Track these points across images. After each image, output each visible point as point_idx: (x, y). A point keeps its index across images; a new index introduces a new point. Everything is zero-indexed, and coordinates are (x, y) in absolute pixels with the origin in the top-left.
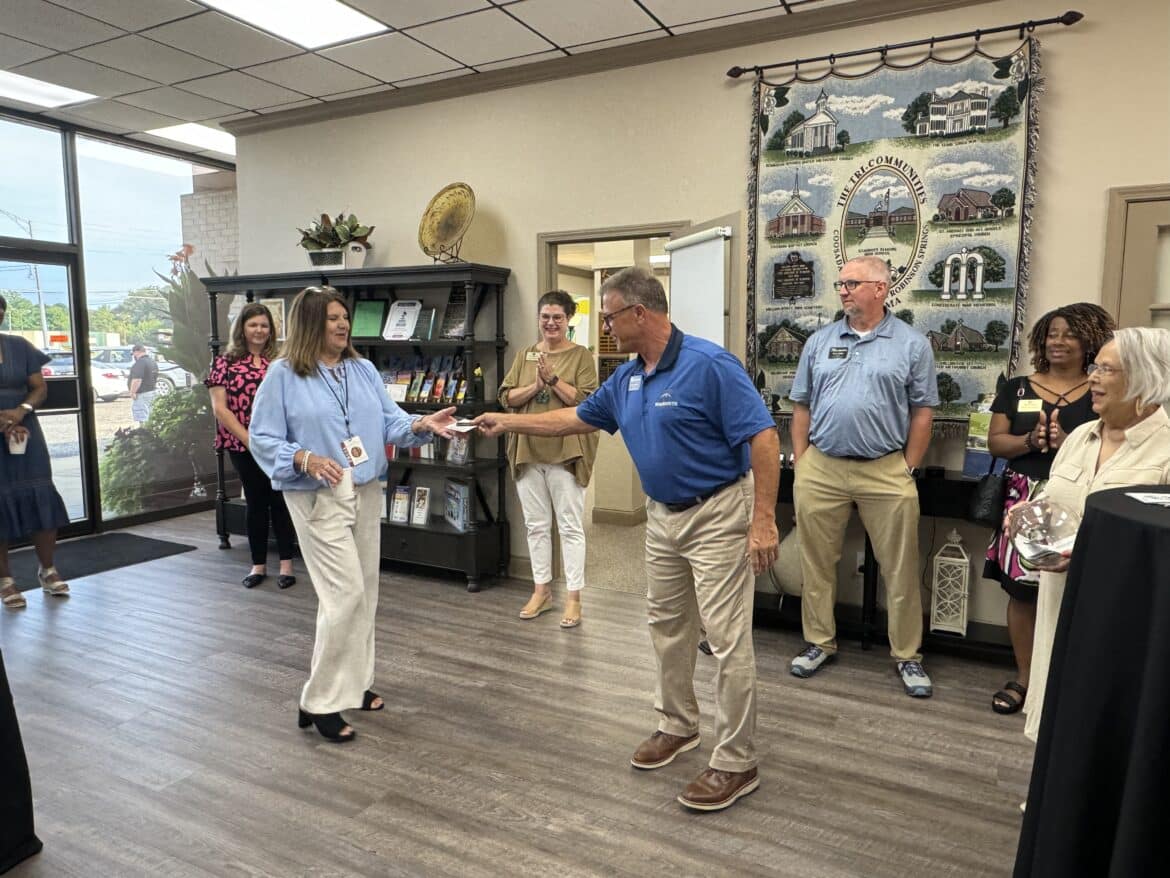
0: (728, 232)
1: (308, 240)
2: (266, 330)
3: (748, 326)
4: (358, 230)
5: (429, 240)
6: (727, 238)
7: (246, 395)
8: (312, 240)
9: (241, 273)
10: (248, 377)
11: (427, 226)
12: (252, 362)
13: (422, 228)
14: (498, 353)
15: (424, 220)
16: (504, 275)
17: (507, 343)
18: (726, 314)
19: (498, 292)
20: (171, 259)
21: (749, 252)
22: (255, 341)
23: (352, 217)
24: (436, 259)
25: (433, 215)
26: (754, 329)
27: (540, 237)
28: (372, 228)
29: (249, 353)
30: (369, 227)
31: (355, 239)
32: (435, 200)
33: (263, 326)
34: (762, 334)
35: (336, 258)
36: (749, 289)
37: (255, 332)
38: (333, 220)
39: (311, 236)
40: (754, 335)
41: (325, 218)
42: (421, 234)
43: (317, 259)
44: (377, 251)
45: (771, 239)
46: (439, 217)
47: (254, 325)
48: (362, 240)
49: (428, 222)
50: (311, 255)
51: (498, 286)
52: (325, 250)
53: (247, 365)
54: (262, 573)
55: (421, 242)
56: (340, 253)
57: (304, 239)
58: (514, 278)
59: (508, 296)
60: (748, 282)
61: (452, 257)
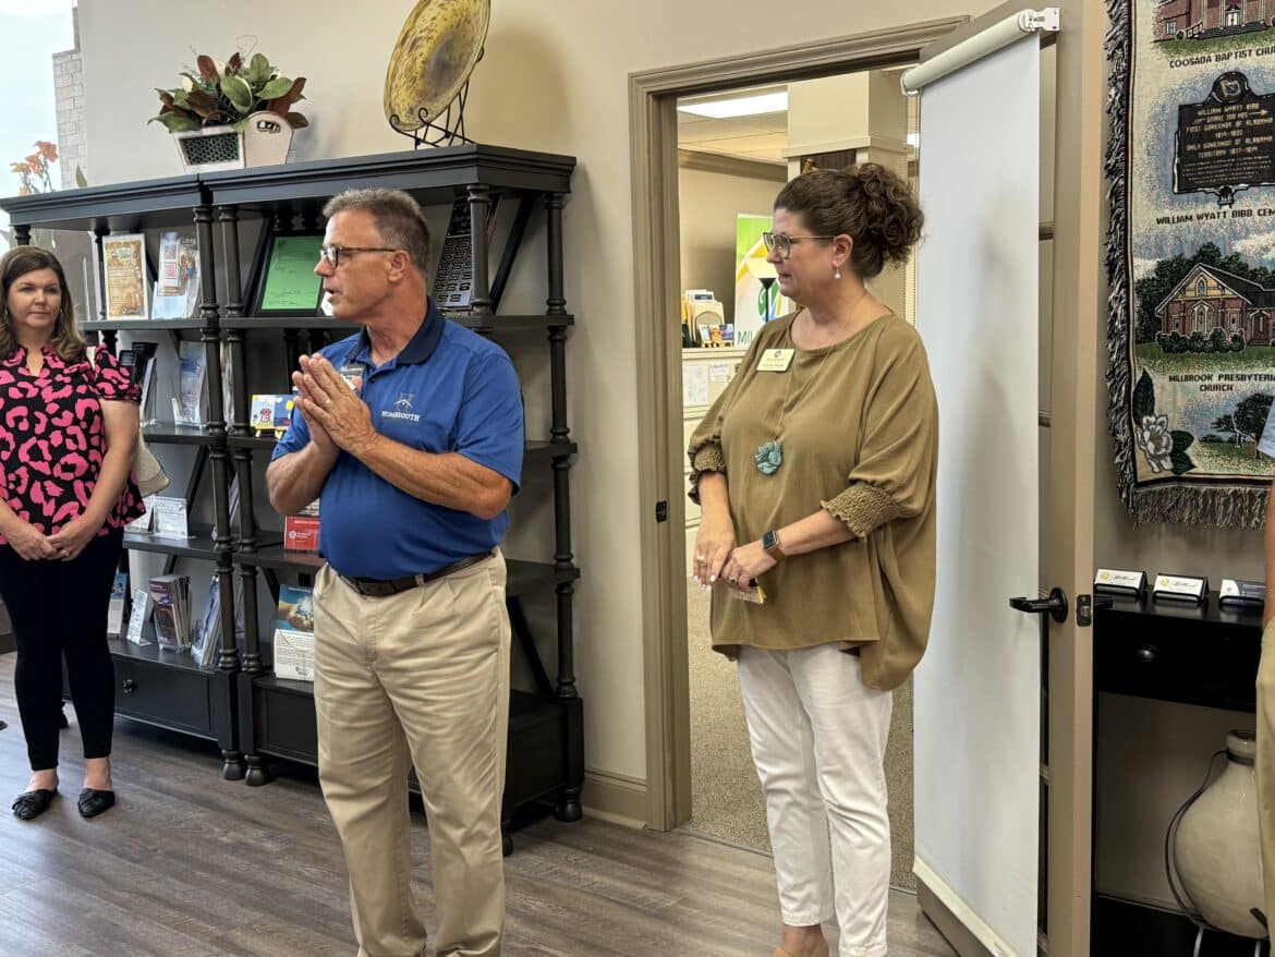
2: (54, 299)
3: (1111, 265)
4: (269, 85)
5: (404, 100)
8: (180, 111)
11: (401, 70)
12: (24, 363)
13: (392, 76)
14: (553, 341)
15: (397, 58)
16: (563, 169)
17: (571, 318)
18: (1045, 234)
19: (549, 208)
21: (1113, 80)
22: (32, 320)
23: (259, 59)
24: (418, 142)
25: (413, 46)
26: (1126, 270)
27: (636, 80)
28: (300, 82)
29: (20, 347)
30: (293, 79)
31: (263, 106)
32: (417, 14)
34: (1143, 283)
35: (227, 147)
36: (1111, 172)
37: (34, 302)
38: (220, 68)
39: (177, 103)
40: (1126, 285)
41: (204, 62)
42: (389, 90)
43: (195, 150)
45: (1165, 43)
46: (425, 49)
47: (30, 288)
48: (279, 105)
49: (406, 60)
50: (184, 141)
51: (550, 195)
52: (207, 132)
54: (50, 788)
55: (389, 105)
56: (231, 139)
57: (165, 109)
58: (585, 175)
59: (572, 212)
60: (1108, 156)
61: (448, 134)
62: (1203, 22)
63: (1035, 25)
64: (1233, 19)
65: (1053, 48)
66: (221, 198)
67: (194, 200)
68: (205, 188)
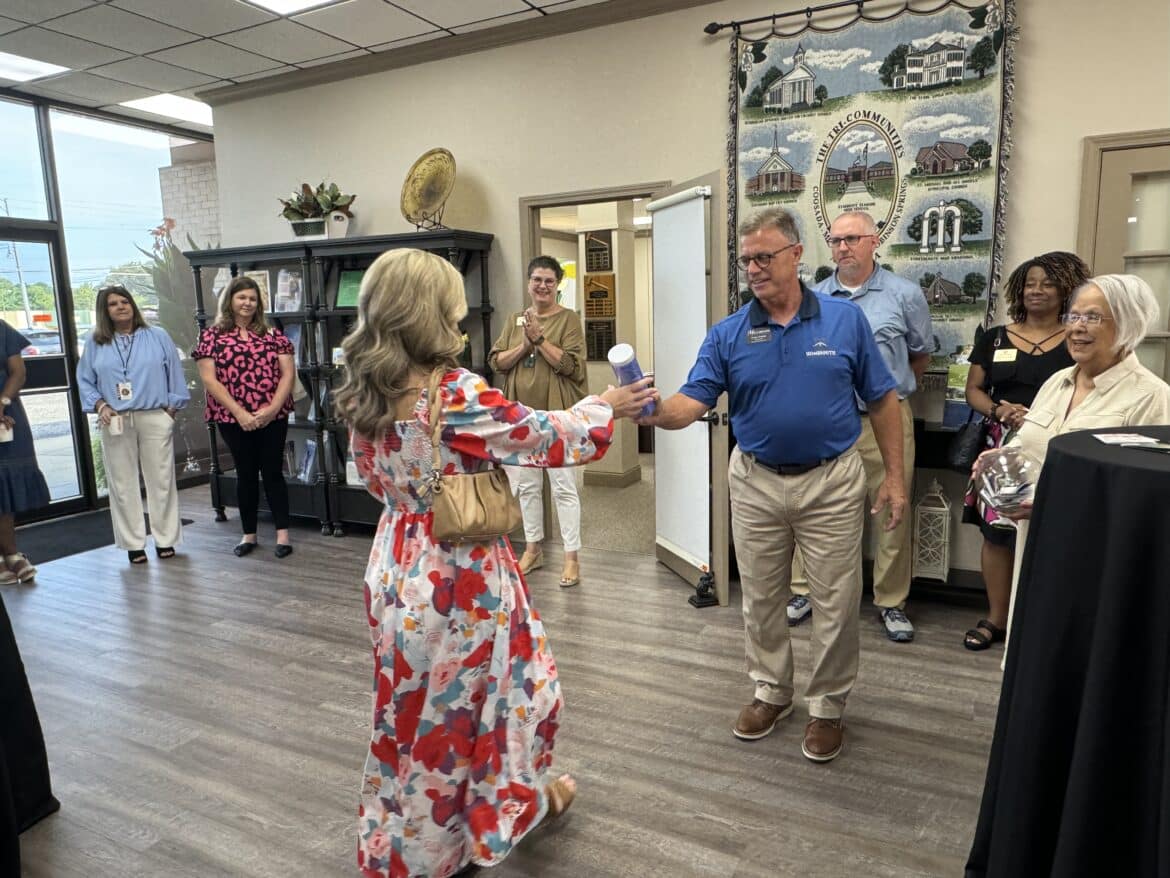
0: (708, 191)
1: (290, 210)
2: (254, 304)
3: (730, 285)
4: (340, 199)
5: (411, 207)
6: (707, 197)
7: (235, 367)
8: (294, 211)
9: (224, 246)
10: (237, 349)
11: (409, 193)
12: (239, 335)
13: (404, 195)
14: (483, 319)
15: (406, 187)
16: (488, 239)
17: (493, 310)
18: (708, 273)
19: (482, 257)
20: (152, 234)
21: (730, 211)
22: (243, 313)
23: (333, 186)
24: (419, 227)
25: (414, 182)
26: (737, 287)
27: (522, 201)
28: (354, 197)
29: (235, 326)
30: (351, 195)
31: (337, 208)
32: (415, 166)
33: (252, 299)
34: (743, 293)
35: (319, 228)
36: (730, 248)
37: (243, 305)
38: (314, 190)
39: (292, 206)
40: (737, 294)
41: (306, 187)
42: (403, 202)
43: (299, 229)
44: (360, 219)
45: (751, 197)
46: (420, 184)
47: (243, 297)
48: (344, 209)
49: (410, 188)
50: (294, 225)
51: (482, 252)
52: (307, 220)
53: (235, 338)
54: (252, 542)
55: (403, 210)
56: (322, 223)
57: (286, 210)
58: (498, 241)
59: (491, 260)
60: (729, 241)
61: (435, 224)
62: (764, 189)
63: (702, 193)
64: (775, 189)
65: (708, 201)
66: (316, 253)
67: (302, 254)
68: (308, 248)
